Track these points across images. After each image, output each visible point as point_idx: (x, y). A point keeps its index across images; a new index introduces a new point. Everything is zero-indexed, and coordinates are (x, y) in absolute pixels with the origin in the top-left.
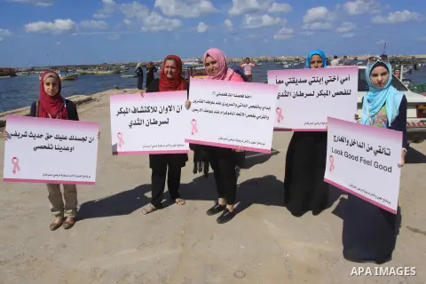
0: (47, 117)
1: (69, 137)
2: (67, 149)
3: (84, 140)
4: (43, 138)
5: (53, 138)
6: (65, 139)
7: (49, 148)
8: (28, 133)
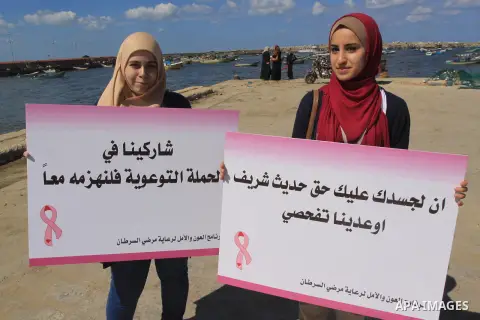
0: (338, 139)
1: (372, 192)
2: (366, 226)
3: (416, 203)
4: (306, 192)
5: (329, 194)
6: (363, 197)
7: (318, 219)
8: (271, 179)
